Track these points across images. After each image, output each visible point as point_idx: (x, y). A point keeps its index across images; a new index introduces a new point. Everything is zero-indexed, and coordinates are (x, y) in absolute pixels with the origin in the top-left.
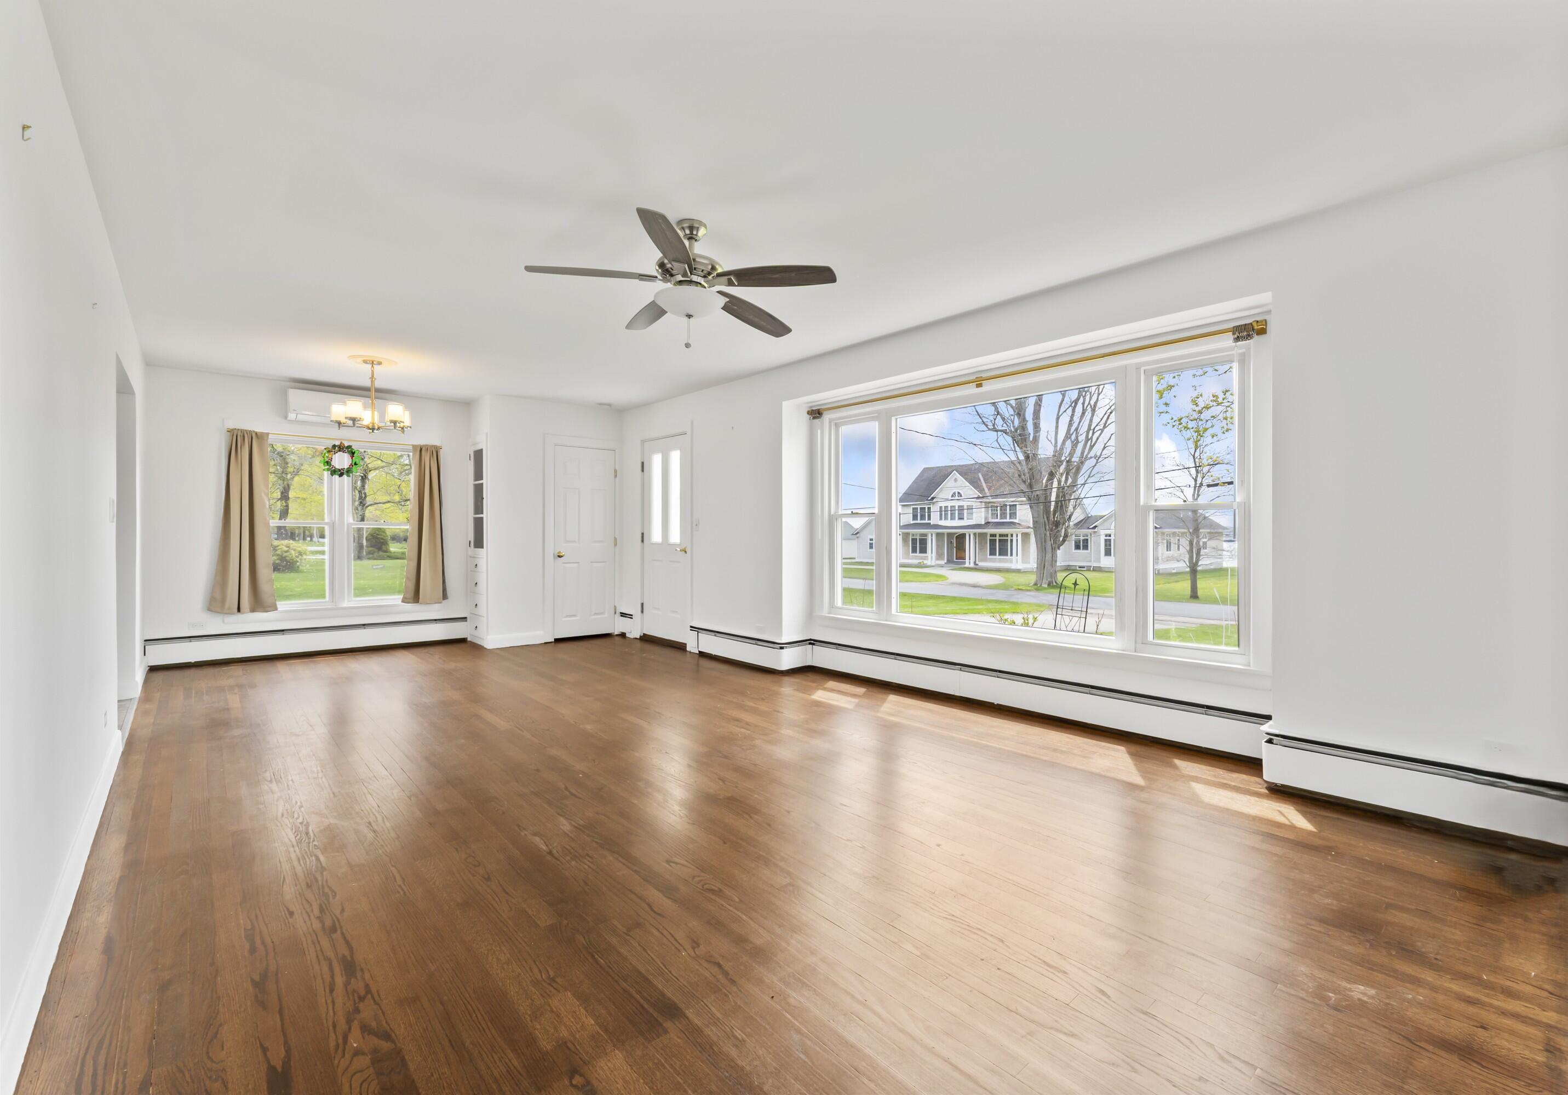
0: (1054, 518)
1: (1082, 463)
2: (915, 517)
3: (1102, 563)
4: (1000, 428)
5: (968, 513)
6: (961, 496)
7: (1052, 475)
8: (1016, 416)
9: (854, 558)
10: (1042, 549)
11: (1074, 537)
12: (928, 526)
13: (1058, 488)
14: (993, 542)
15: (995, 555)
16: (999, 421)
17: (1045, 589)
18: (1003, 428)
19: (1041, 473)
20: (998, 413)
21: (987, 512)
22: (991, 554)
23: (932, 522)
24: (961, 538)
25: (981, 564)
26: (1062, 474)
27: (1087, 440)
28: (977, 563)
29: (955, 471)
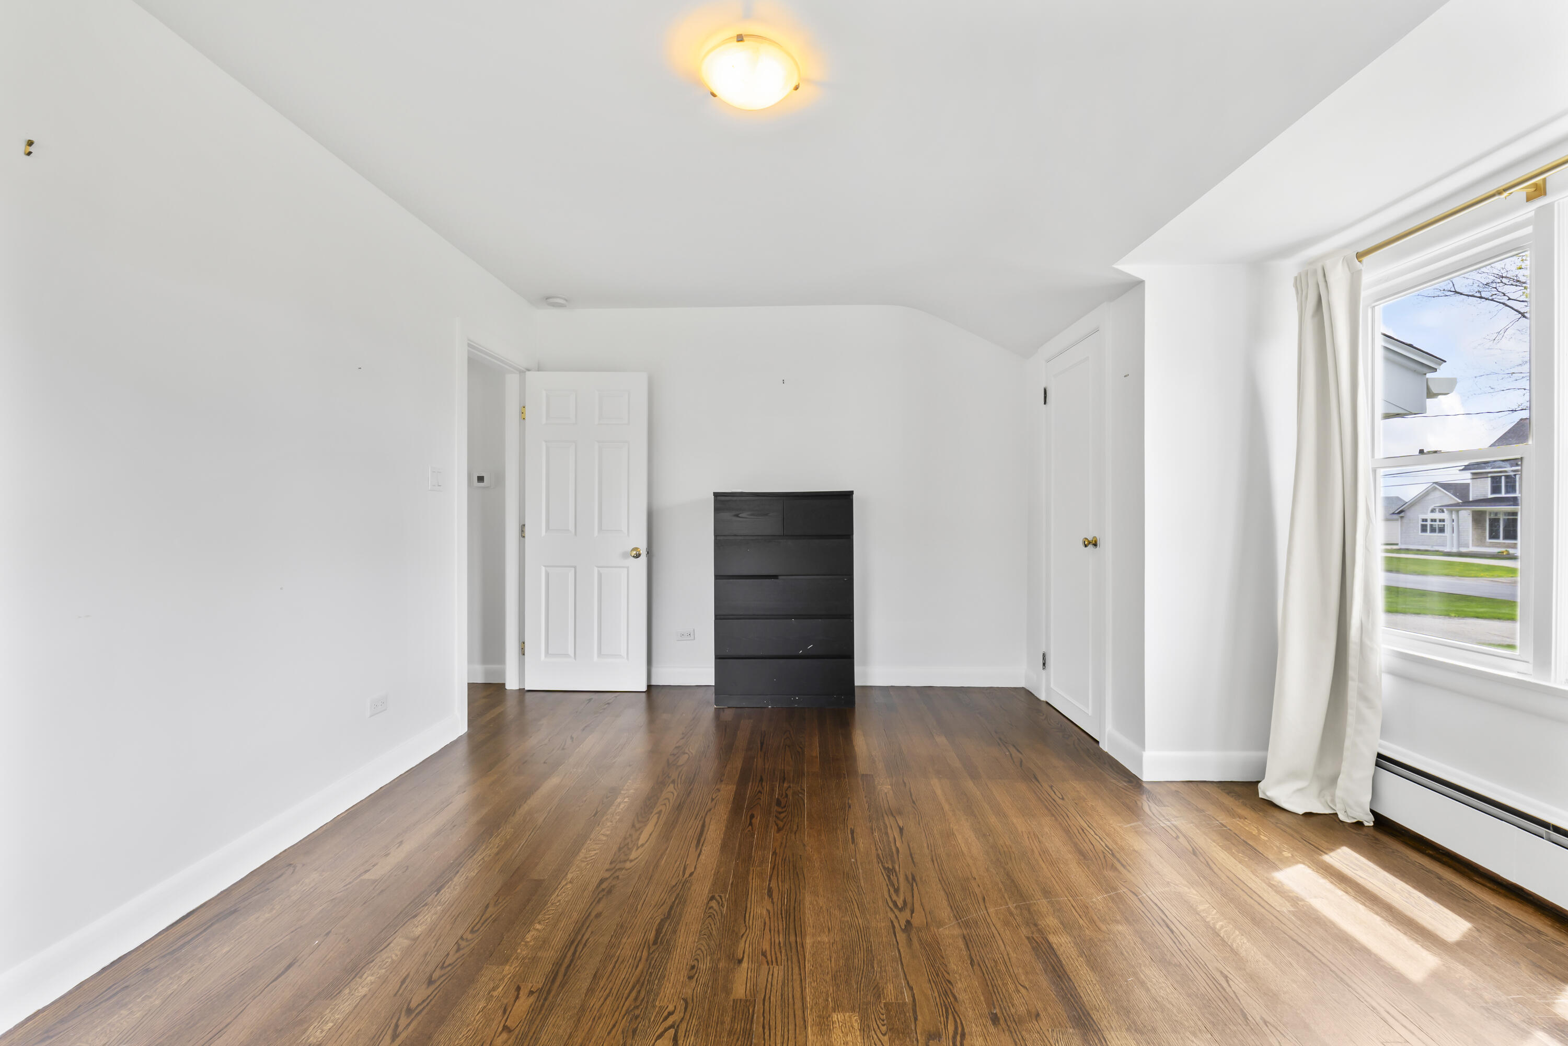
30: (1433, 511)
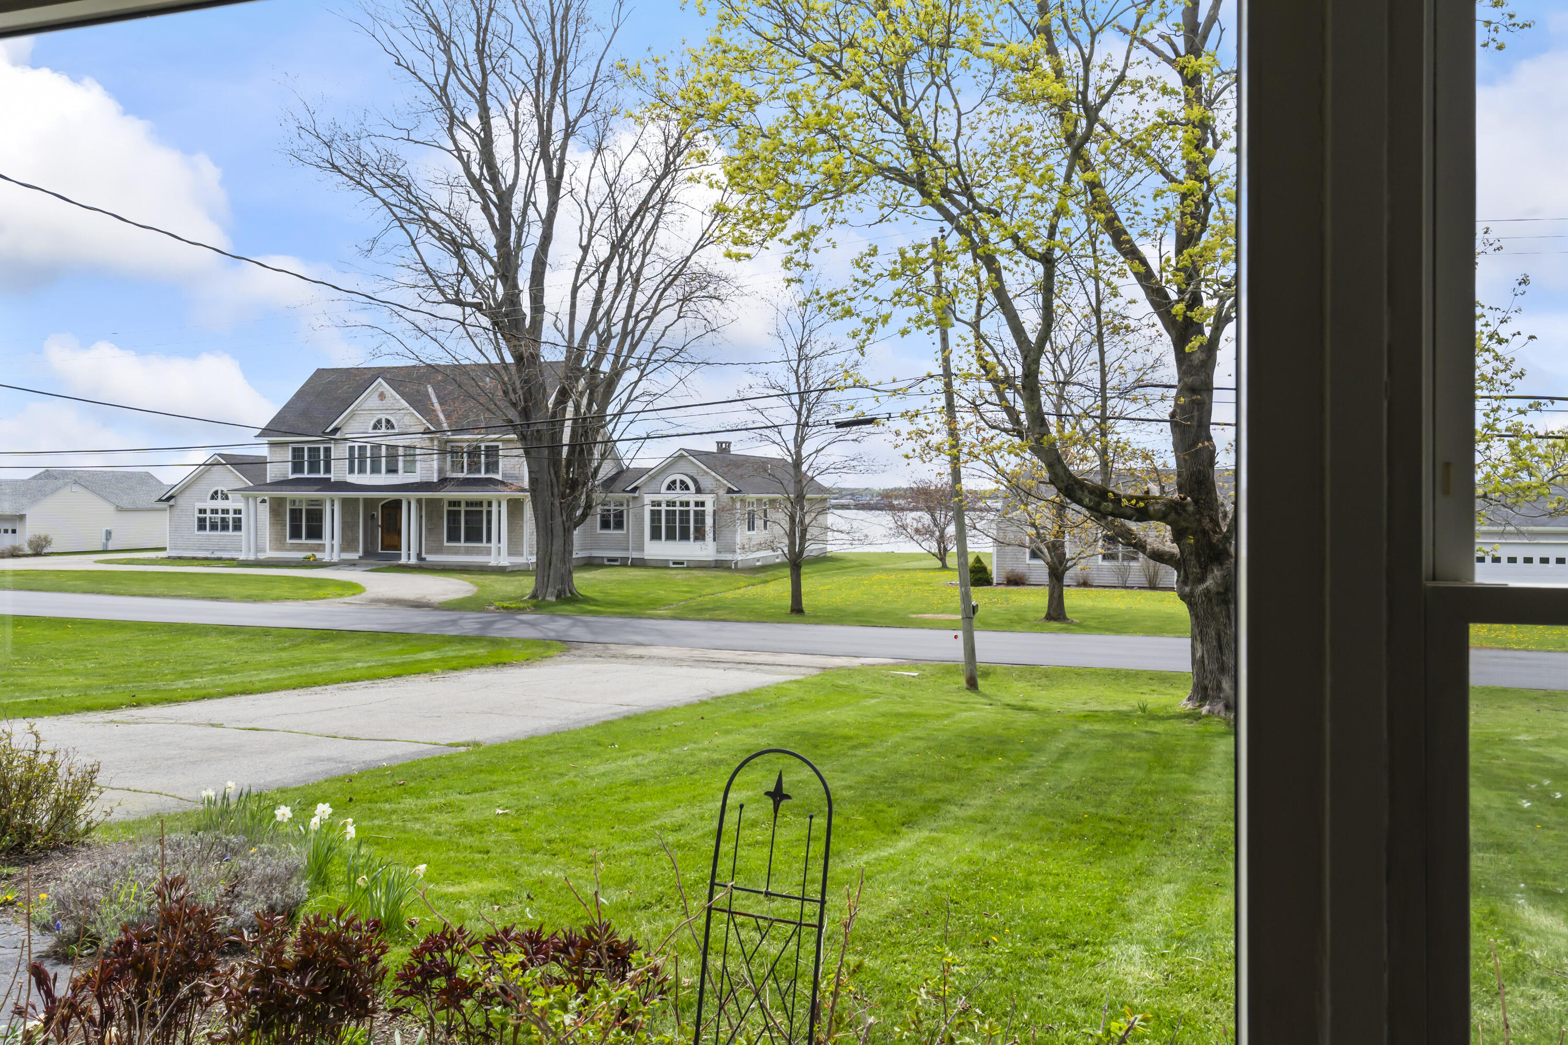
0: (568, 473)
1: (616, 374)
2: (297, 468)
3: (646, 552)
4: (469, 299)
5: (405, 461)
6: (393, 427)
7: (564, 396)
8: (498, 280)
9: (164, 549)
10: (545, 531)
11: (599, 509)
12: (326, 484)
13: (575, 421)
14: (453, 517)
15: (459, 540)
16: (467, 286)
17: (551, 604)
18: (475, 300)
19: (545, 389)
20: (466, 270)
21: (442, 461)
22: (450, 539)
23: (333, 477)
24: (393, 508)
25: (431, 558)
26: (581, 394)
27: (625, 334)
28: (424, 555)
29: (380, 380)
30: (214, 496)
